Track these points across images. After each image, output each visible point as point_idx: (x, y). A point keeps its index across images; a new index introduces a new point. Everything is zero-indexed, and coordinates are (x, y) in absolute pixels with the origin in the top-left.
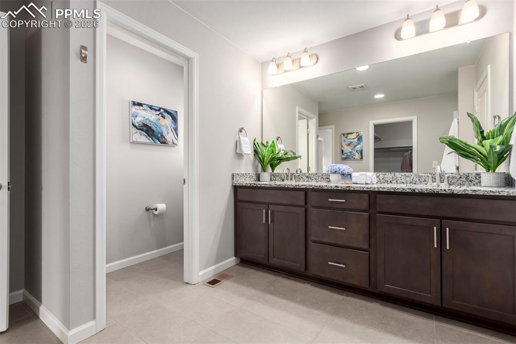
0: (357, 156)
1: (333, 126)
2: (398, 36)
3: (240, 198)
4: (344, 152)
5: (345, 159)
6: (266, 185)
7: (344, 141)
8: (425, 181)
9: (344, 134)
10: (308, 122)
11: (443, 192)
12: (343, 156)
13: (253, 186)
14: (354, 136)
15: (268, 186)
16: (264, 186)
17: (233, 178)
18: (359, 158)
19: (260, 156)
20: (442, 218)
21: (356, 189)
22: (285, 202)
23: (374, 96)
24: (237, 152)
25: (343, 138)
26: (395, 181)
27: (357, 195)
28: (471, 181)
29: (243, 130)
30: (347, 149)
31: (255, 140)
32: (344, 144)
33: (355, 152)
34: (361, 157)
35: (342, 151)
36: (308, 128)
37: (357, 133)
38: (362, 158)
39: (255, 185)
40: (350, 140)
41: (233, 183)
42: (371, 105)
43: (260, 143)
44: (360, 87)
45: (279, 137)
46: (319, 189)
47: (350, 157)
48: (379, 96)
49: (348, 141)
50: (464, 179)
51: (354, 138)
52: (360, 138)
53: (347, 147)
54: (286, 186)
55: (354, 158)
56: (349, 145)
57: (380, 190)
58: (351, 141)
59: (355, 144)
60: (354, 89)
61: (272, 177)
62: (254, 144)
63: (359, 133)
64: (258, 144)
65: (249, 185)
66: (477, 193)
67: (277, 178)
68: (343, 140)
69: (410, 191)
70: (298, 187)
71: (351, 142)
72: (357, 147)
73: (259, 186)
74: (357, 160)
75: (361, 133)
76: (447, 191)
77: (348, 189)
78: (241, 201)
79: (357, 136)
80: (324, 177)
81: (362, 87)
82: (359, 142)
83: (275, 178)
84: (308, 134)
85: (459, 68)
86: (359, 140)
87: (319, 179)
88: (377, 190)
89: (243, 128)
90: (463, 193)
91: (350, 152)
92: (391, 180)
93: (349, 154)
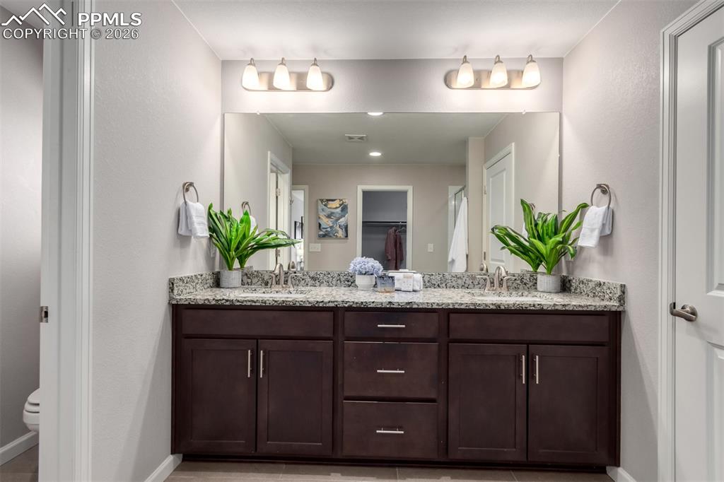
0: (341, 233)
1: (306, 187)
2: (447, 81)
3: (188, 329)
4: (323, 226)
5: (324, 236)
6: (253, 301)
7: (323, 210)
8: (479, 284)
9: (322, 201)
10: (277, 177)
11: (532, 308)
12: (321, 233)
13: (223, 305)
14: (336, 204)
15: (257, 304)
16: (249, 304)
17: (172, 290)
18: (343, 237)
19: (223, 240)
20: (528, 343)
21: (421, 307)
22: (293, 333)
23: (368, 154)
24: (180, 232)
25: (321, 206)
26: (444, 285)
27: (420, 315)
28: (525, 284)
29: (191, 189)
30: (326, 223)
31: (210, 208)
32: (322, 215)
33: (338, 228)
34: (345, 235)
35: (320, 225)
36: (277, 187)
37: (340, 200)
38: (347, 236)
39: (228, 303)
40: (329, 210)
41: (171, 299)
42: (364, 165)
43: (218, 212)
44: (359, 138)
45: (247, 203)
46: (361, 308)
47: (331, 235)
48: (375, 154)
49: (328, 211)
50: (519, 282)
51: (336, 208)
52: (344, 208)
53: (327, 220)
54: (298, 304)
55: (337, 236)
56: (329, 216)
57: (456, 306)
58: (333, 211)
59: (338, 216)
60: (350, 138)
61: (245, 278)
62: (210, 215)
63: (344, 201)
64: (216, 215)
65: (213, 303)
66: (567, 308)
67: (255, 280)
68: (320, 208)
69: (494, 307)
70: (321, 305)
71: (332, 213)
72: (341, 220)
73: (238, 304)
74: (340, 238)
75: (347, 201)
76: (536, 306)
77: (408, 307)
78: (189, 337)
79: (341, 205)
80: (343, 279)
81: (361, 138)
82: (343, 214)
83: (249, 281)
84: (277, 197)
85: (470, 138)
86: (342, 210)
87: (334, 282)
88: (451, 307)
89: (191, 184)
90: (553, 308)
91: (331, 227)
92: (439, 282)
93: (329, 229)
